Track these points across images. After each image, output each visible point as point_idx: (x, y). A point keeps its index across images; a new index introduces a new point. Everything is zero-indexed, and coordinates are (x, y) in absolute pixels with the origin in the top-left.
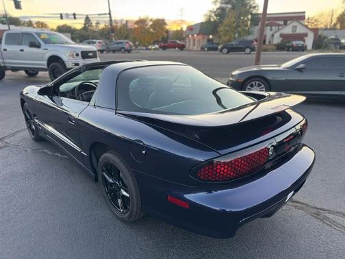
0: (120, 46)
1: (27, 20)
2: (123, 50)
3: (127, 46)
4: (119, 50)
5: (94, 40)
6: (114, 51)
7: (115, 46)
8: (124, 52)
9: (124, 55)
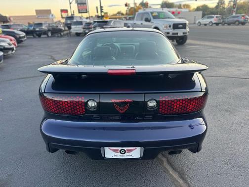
0: (236, 19)
1: (178, 4)
2: (237, 23)
3: (242, 20)
4: (234, 23)
5: (213, 16)
6: (229, 24)
7: (232, 19)
8: (238, 25)
9: (239, 26)
